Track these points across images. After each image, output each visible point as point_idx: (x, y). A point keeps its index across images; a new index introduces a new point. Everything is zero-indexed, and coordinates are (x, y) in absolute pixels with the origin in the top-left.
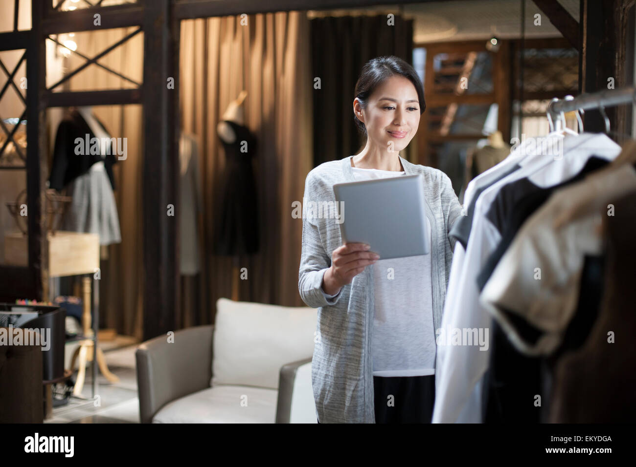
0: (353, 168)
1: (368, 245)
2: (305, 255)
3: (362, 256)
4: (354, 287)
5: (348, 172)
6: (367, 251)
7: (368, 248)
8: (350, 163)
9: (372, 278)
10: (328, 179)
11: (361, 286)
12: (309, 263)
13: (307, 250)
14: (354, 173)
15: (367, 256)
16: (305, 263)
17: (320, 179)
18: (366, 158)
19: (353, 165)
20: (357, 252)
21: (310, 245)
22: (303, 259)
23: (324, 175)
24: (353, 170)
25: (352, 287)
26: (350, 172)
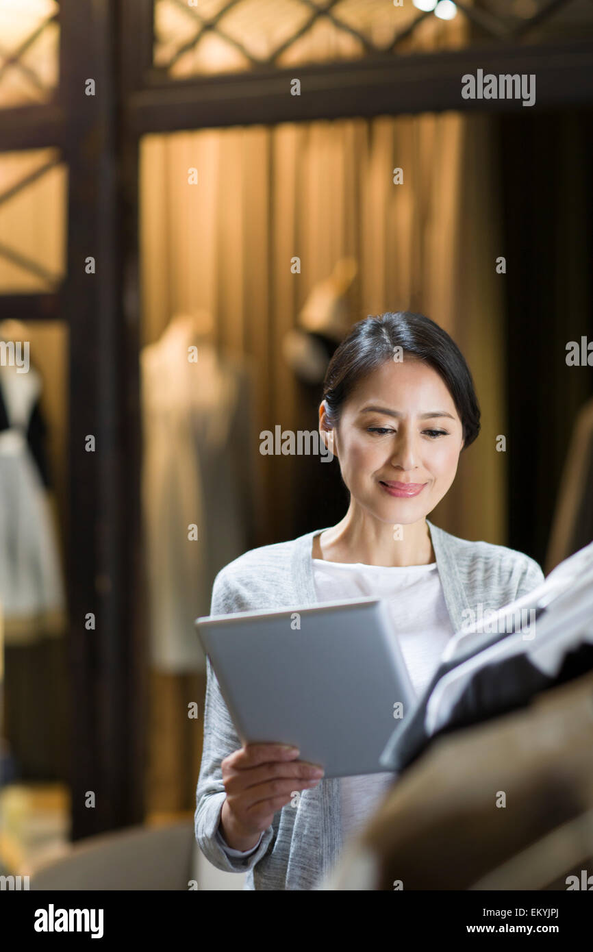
0: (317, 561)
1: (294, 747)
2: (209, 755)
3: (282, 771)
4: (297, 835)
5: (303, 571)
6: (296, 761)
7: (296, 753)
8: (310, 549)
9: (336, 816)
10: (255, 591)
11: (312, 835)
12: (215, 774)
13: (213, 746)
14: (318, 574)
15: (295, 771)
16: (207, 775)
17: (237, 591)
18: (346, 538)
19: (317, 553)
20: (271, 764)
21: (218, 735)
22: (206, 765)
23: (248, 580)
24: (314, 565)
25: (293, 836)
26: (308, 572)
